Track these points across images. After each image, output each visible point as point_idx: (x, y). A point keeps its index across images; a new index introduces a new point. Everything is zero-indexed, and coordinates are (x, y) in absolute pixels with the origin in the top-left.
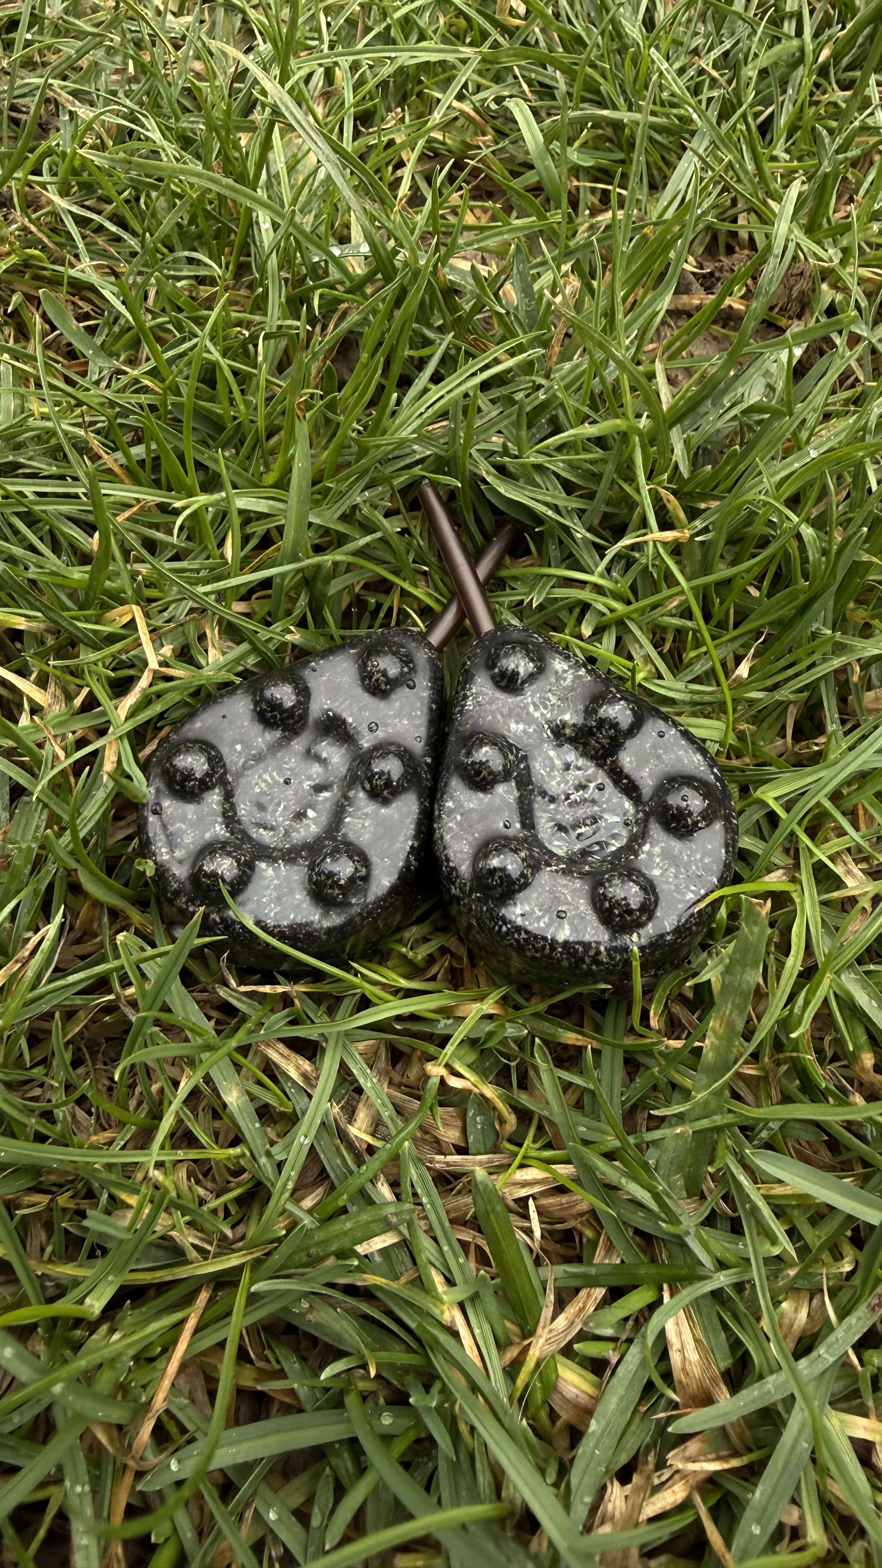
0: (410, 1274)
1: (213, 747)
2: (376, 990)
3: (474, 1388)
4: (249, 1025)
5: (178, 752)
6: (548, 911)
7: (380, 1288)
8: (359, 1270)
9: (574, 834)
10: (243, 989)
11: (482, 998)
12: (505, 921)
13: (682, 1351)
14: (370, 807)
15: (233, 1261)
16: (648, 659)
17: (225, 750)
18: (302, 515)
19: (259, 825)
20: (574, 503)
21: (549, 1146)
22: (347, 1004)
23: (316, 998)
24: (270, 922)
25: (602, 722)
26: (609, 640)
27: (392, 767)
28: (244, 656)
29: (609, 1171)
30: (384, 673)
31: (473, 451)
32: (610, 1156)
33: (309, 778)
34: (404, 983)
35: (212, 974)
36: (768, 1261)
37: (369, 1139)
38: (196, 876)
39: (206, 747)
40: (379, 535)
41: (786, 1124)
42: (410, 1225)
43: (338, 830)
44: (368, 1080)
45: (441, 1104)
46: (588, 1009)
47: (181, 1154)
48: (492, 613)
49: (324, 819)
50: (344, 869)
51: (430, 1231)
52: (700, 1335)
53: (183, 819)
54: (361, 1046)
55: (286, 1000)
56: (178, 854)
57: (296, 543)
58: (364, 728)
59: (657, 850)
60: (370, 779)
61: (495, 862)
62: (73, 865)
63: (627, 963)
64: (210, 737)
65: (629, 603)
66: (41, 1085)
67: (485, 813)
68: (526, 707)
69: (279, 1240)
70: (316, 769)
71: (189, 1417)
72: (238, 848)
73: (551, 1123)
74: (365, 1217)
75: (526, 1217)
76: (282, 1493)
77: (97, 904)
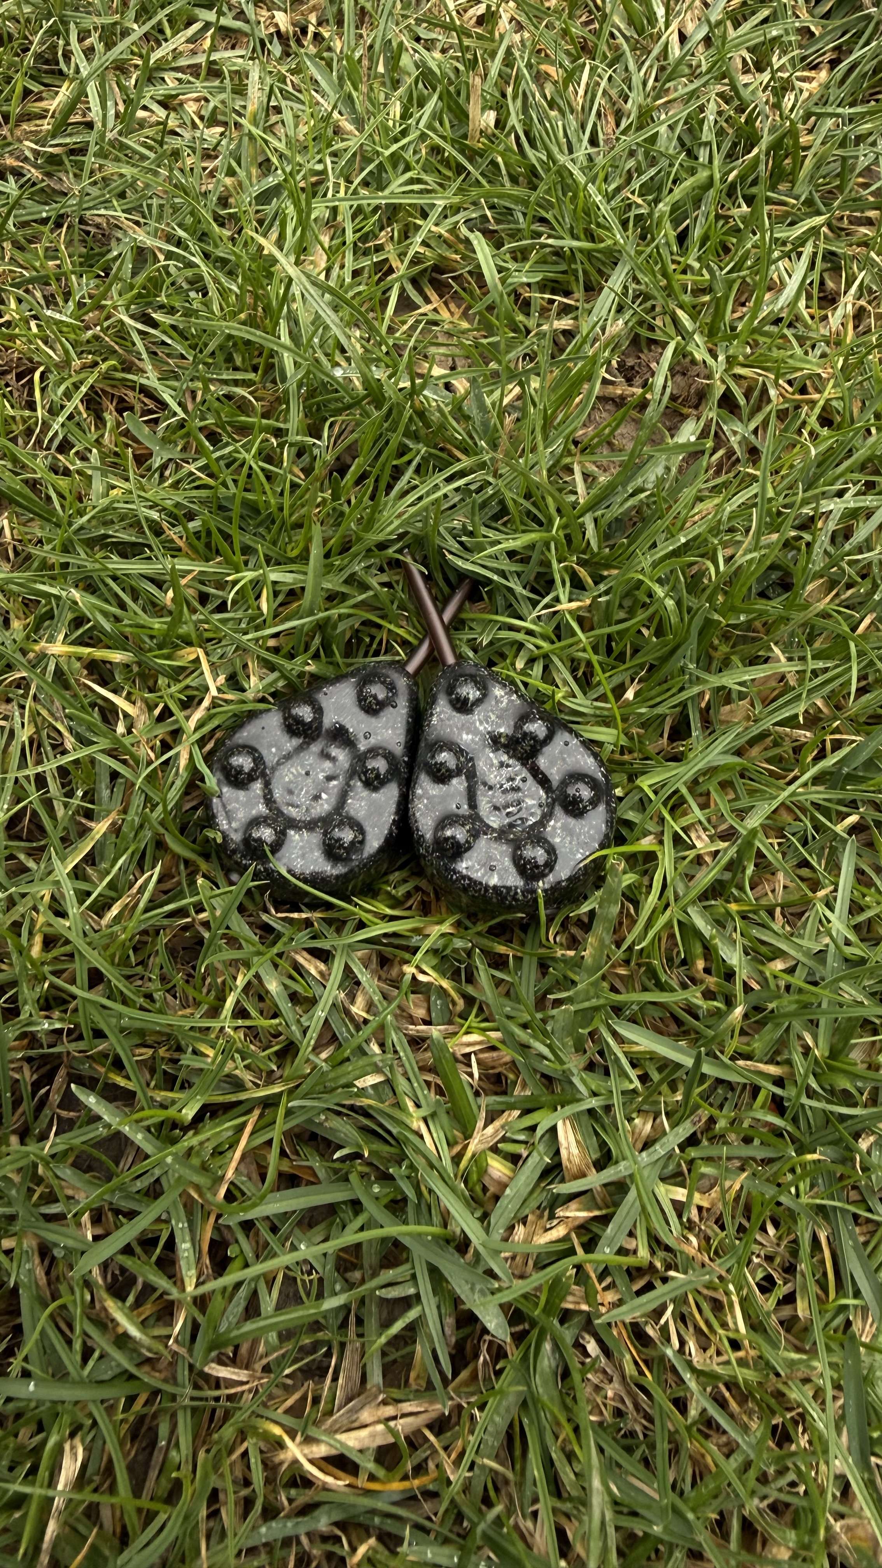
0: (392, 1100)
1: (256, 750)
2: (369, 916)
3: (432, 1166)
4: (284, 939)
5: (233, 754)
6: (484, 865)
7: (370, 1106)
8: (357, 1095)
9: (504, 813)
10: (279, 915)
11: (440, 922)
12: (455, 872)
13: (568, 1148)
14: (365, 793)
15: (276, 1089)
16: (566, 683)
17: (264, 752)
18: (317, 584)
19: (289, 804)
20: (515, 567)
21: (486, 1020)
22: (350, 926)
23: (329, 922)
24: (298, 871)
25: (525, 735)
26: (537, 670)
27: (380, 765)
28: (276, 681)
29: (522, 1035)
30: (375, 697)
31: (441, 529)
32: (525, 1026)
33: (323, 771)
34: (389, 911)
35: (256, 905)
36: (624, 1093)
37: (365, 1015)
38: (247, 840)
39: (251, 750)
40: (371, 593)
41: (644, 1006)
42: (391, 1067)
43: (342, 807)
44: (364, 976)
45: (413, 992)
46: (517, 930)
47: (240, 1022)
48: (453, 648)
49: (333, 801)
50: (347, 836)
51: (405, 1074)
52: (580, 1138)
53: (237, 800)
54: (359, 954)
55: (308, 923)
56: (234, 825)
57: (312, 603)
58: (361, 736)
59: (559, 824)
60: (365, 773)
61: (448, 833)
62: (162, 830)
63: (535, 900)
64: (253, 743)
65: (553, 642)
66: (142, 978)
67: (443, 798)
68: (474, 723)
69: (306, 1077)
70: (328, 765)
71: (248, 1188)
72: (275, 821)
73: (488, 1005)
74: (361, 1063)
75: (470, 1066)
76: (309, 1234)
77: (176, 857)
